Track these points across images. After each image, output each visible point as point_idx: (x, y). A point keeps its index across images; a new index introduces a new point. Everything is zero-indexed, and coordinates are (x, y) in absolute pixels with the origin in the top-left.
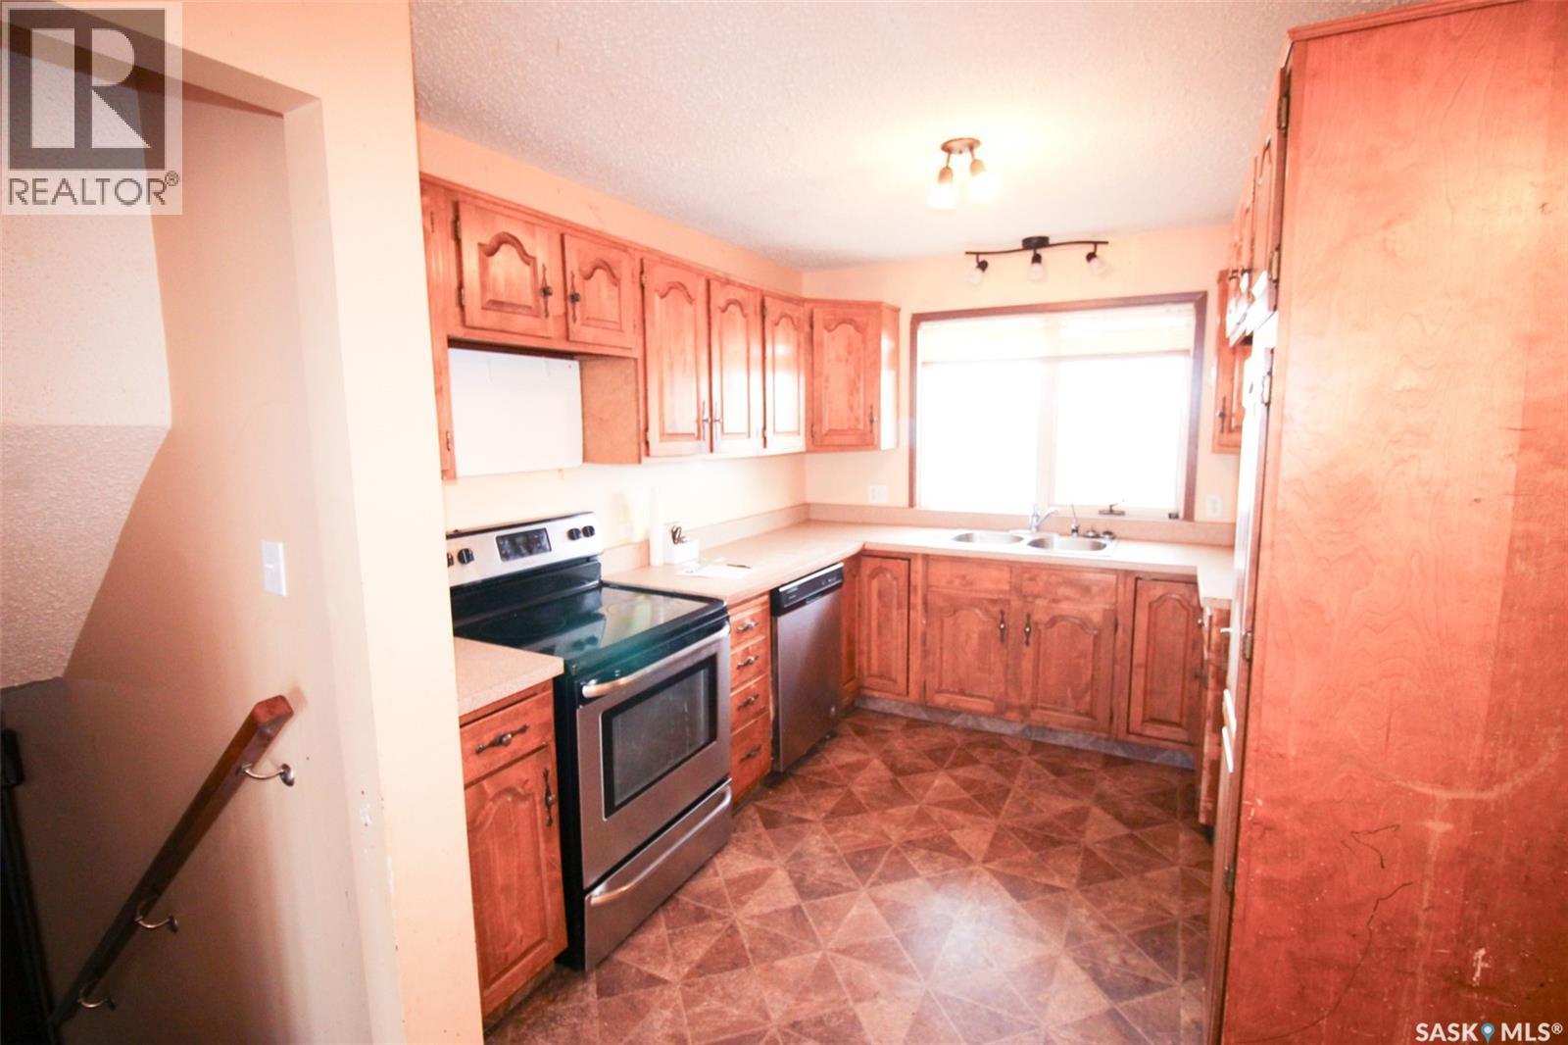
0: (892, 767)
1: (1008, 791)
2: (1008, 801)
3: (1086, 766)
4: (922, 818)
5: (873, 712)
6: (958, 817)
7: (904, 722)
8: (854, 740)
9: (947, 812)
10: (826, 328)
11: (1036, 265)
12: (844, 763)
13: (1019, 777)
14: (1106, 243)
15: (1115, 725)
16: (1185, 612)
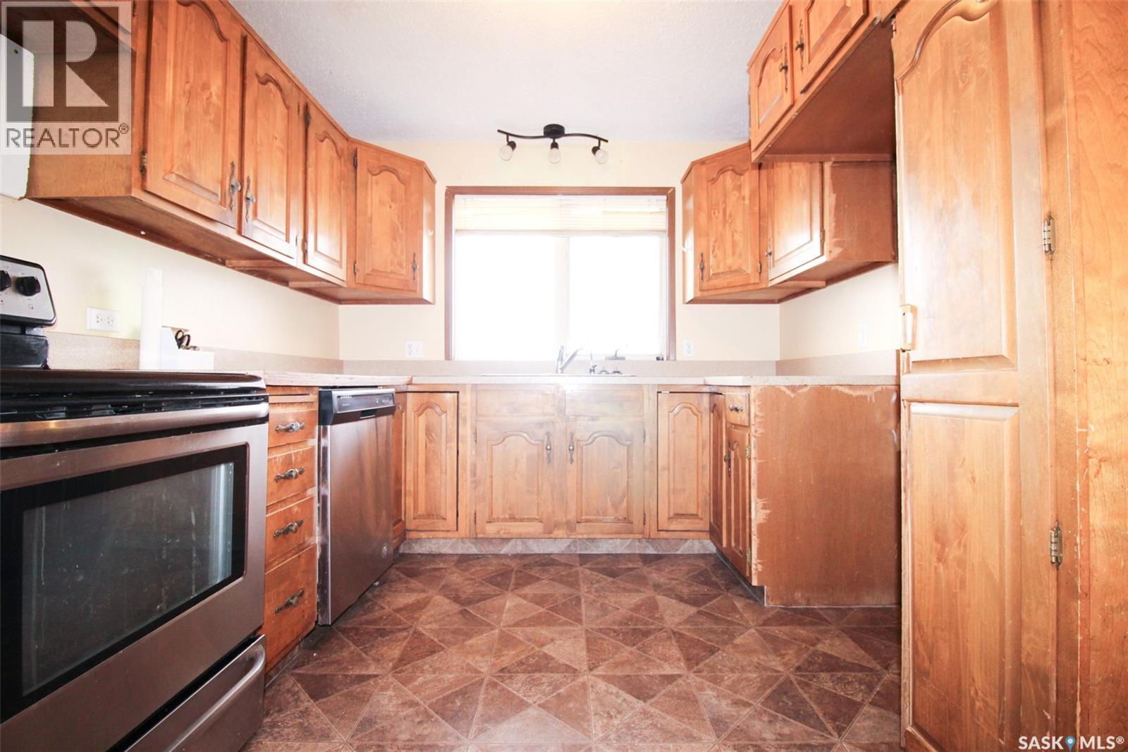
0: (456, 600)
1: (578, 599)
2: (583, 606)
3: (630, 565)
4: (507, 641)
5: (422, 555)
6: (544, 632)
7: (456, 558)
8: (406, 582)
9: (529, 630)
10: (369, 171)
11: (555, 149)
12: (401, 606)
13: (582, 585)
14: (607, 141)
15: (647, 525)
16: (696, 417)
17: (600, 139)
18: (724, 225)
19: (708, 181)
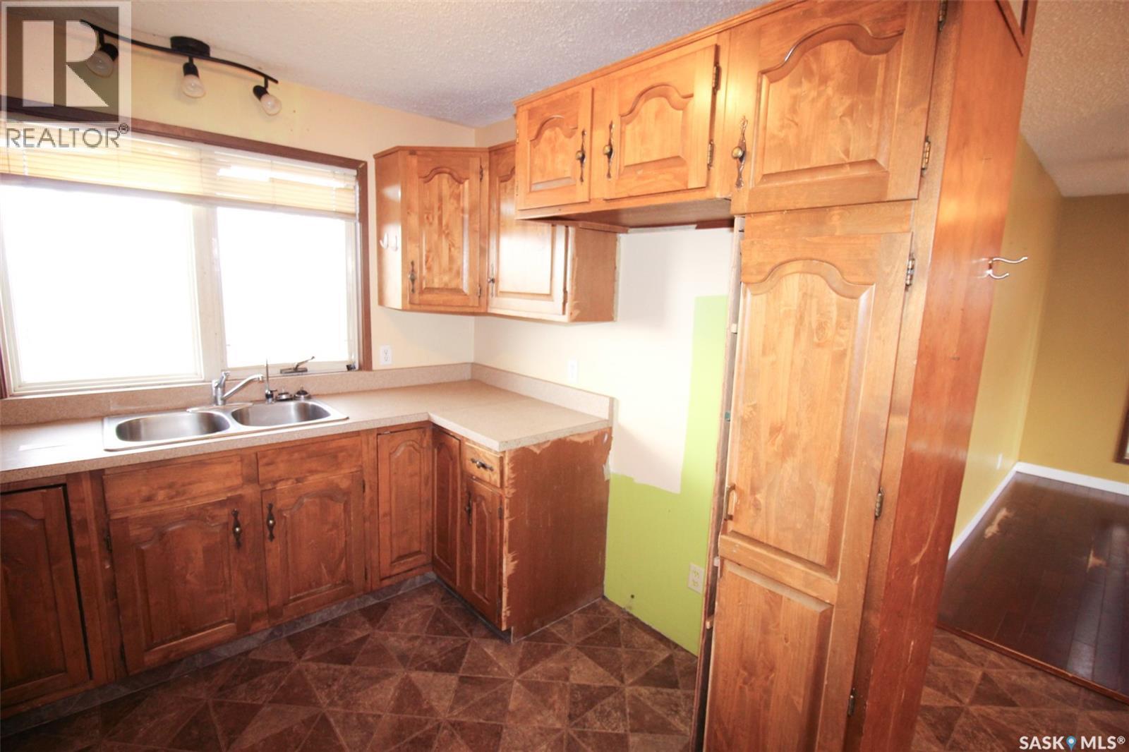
11: (193, 78)
14: (276, 82)
15: (369, 581)
16: (418, 454)
17: (267, 78)
18: (440, 235)
19: (420, 177)
